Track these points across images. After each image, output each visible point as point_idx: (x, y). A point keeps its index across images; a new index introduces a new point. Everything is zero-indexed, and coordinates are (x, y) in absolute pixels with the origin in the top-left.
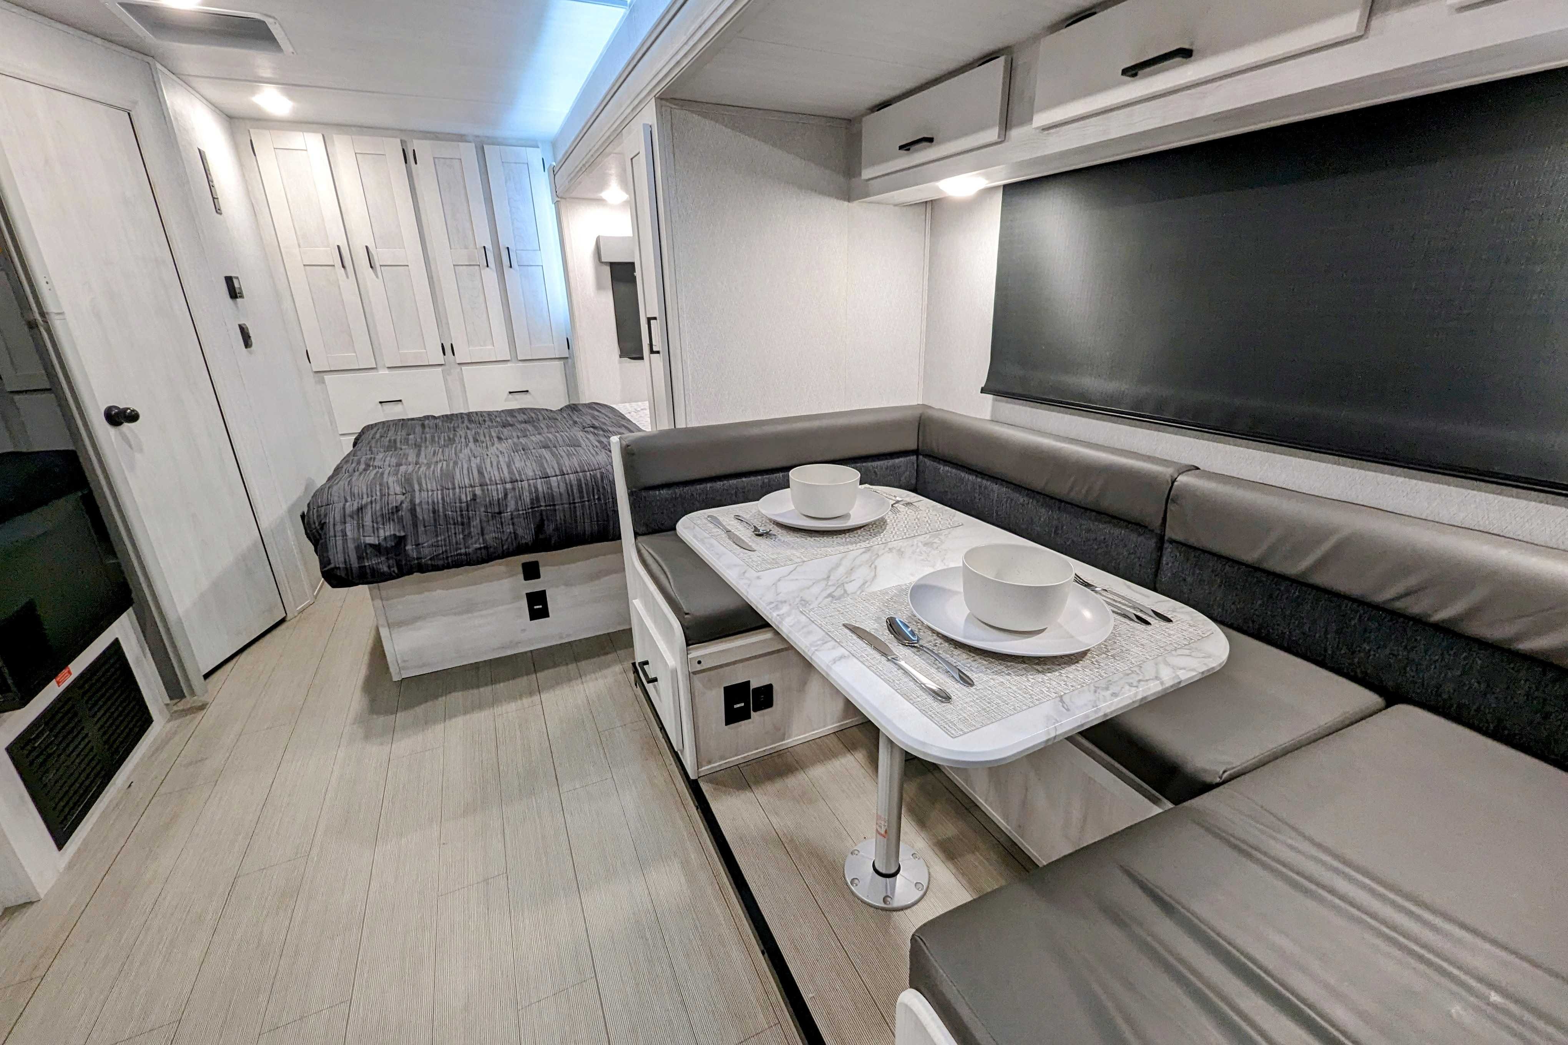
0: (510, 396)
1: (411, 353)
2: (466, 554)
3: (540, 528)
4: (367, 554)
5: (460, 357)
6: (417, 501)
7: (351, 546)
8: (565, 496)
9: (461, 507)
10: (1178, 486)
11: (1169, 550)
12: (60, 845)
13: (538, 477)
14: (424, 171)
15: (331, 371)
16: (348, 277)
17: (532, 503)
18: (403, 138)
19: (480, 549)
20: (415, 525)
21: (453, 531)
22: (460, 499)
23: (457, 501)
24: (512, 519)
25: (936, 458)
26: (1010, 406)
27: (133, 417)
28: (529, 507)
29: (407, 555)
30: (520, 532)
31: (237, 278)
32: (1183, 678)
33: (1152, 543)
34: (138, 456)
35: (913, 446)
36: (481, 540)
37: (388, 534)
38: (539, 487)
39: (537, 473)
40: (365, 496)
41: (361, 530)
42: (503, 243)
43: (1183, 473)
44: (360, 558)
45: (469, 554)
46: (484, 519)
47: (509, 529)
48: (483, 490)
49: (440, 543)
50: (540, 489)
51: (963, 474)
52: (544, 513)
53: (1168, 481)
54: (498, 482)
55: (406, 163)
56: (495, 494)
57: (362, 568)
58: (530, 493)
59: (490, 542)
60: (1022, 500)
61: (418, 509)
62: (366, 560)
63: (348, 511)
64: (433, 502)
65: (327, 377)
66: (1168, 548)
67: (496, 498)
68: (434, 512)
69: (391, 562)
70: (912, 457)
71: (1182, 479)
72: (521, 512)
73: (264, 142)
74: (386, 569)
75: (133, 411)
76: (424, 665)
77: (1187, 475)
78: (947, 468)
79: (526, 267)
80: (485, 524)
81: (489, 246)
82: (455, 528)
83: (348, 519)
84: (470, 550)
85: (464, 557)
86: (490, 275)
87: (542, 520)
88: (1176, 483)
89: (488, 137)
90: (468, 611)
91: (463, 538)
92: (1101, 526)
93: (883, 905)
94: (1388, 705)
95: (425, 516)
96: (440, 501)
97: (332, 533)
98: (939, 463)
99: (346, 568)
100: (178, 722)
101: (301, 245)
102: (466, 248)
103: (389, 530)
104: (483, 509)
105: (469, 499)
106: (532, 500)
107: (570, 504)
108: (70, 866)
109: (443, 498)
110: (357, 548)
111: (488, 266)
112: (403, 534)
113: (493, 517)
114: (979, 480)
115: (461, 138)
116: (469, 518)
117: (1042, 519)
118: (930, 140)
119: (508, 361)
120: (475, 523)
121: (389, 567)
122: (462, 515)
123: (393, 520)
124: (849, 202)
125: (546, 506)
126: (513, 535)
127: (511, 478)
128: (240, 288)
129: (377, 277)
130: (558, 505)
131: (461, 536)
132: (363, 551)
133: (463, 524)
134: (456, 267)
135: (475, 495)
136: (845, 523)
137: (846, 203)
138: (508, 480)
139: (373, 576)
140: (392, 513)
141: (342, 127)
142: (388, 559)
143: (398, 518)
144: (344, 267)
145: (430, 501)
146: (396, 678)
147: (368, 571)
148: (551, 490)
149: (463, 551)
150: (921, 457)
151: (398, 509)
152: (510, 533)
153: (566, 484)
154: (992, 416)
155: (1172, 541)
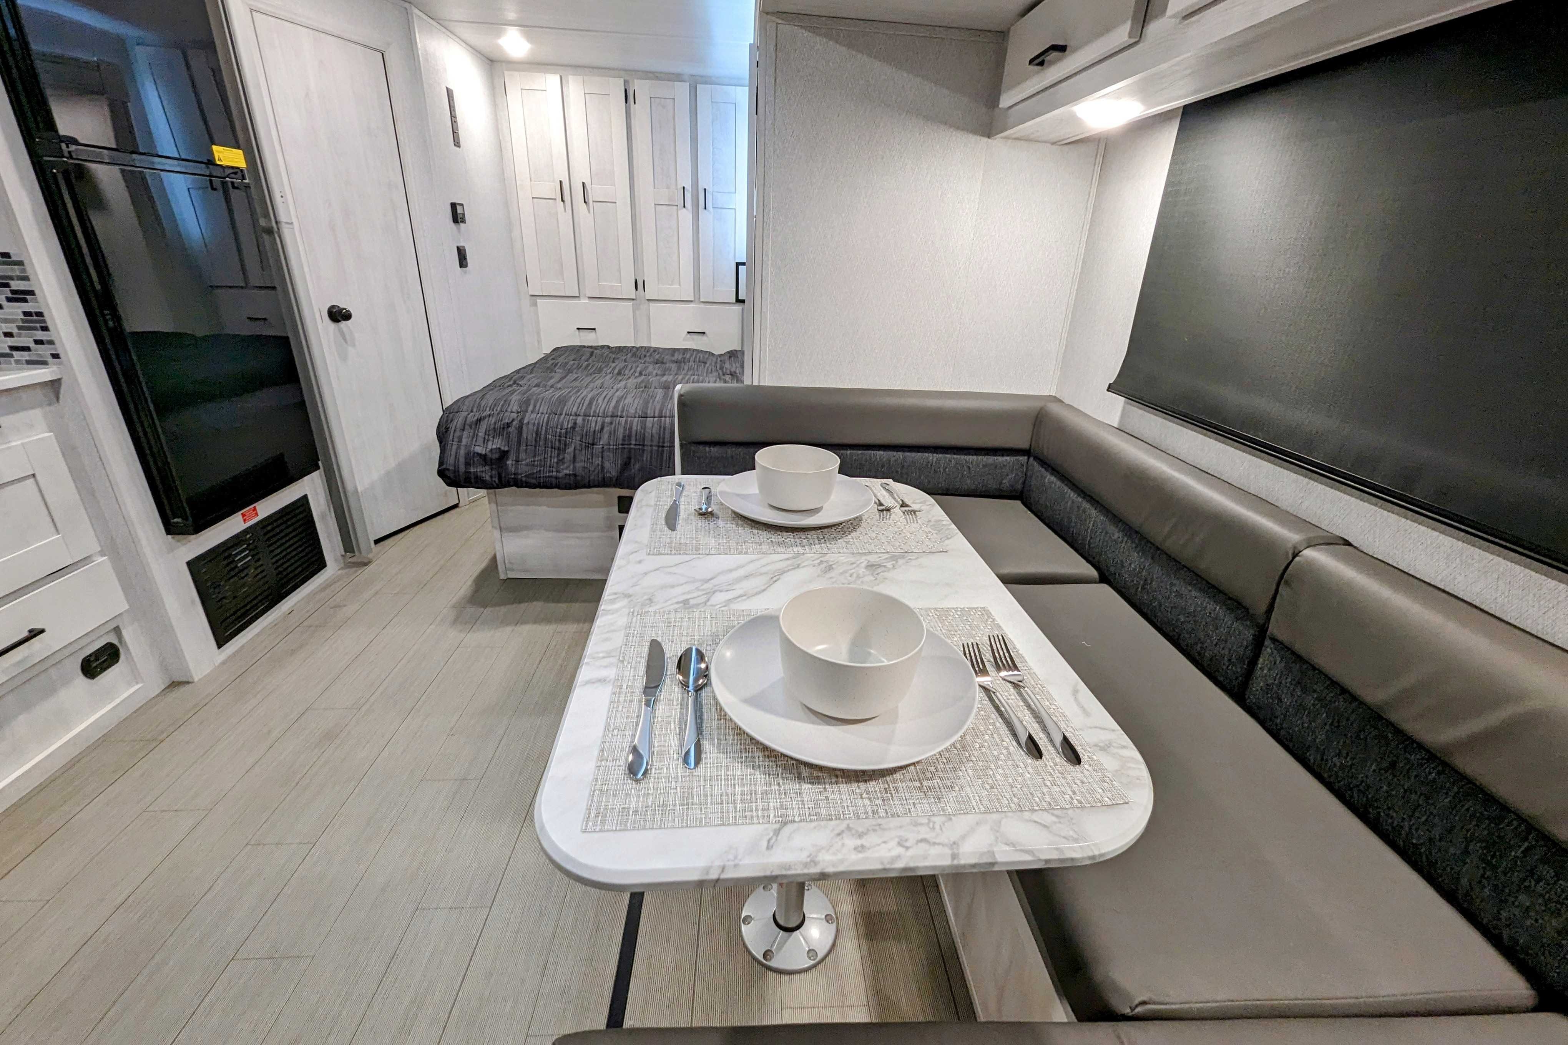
0: (689, 336)
1: (609, 286)
2: (556, 478)
3: (626, 465)
4: (474, 461)
5: (650, 293)
6: (525, 421)
7: (462, 452)
8: (656, 437)
9: (560, 433)
10: (1299, 562)
11: (1269, 650)
12: (220, 646)
13: (637, 415)
14: (640, 110)
15: (542, 296)
16: (565, 211)
17: (624, 440)
18: (627, 78)
19: (570, 475)
20: (519, 442)
21: (549, 455)
22: (562, 426)
23: (559, 427)
24: (602, 452)
25: (1045, 463)
26: (1141, 412)
27: (347, 316)
28: (621, 442)
29: (507, 469)
30: (607, 465)
31: (462, 205)
32: (1000, 858)
33: (1248, 634)
34: (350, 349)
35: (1025, 445)
36: (572, 467)
37: (494, 447)
38: (635, 424)
39: (638, 411)
40: (488, 409)
41: (475, 439)
42: (702, 185)
43: (1315, 545)
44: (467, 464)
45: (559, 478)
46: (578, 447)
47: (598, 461)
48: (584, 420)
49: (536, 463)
50: (634, 428)
51: (1066, 489)
52: (633, 451)
53: (1287, 553)
54: (600, 415)
55: (626, 102)
56: (593, 425)
57: (467, 473)
58: (625, 430)
59: (580, 471)
60: (1116, 536)
61: (524, 428)
62: (472, 467)
63: (468, 422)
64: (538, 424)
65: (539, 301)
66: (1268, 648)
67: (592, 430)
68: (537, 434)
69: (493, 472)
70: (1021, 458)
71: (1309, 553)
72: (612, 447)
73: (515, 83)
74: (488, 478)
75: (349, 311)
76: (525, 571)
77: (1319, 551)
78: (1053, 478)
79: (720, 210)
80: (577, 452)
81: (689, 187)
82: (551, 452)
83: (467, 427)
84: (560, 475)
85: (554, 480)
86: (686, 216)
87: (629, 458)
88: (1297, 559)
89: (702, 76)
90: (565, 531)
91: (557, 463)
92: (1193, 593)
93: (761, 958)
94: (1539, 1008)
95: (529, 437)
96: (544, 425)
97: (451, 438)
98: (1047, 470)
99: (455, 472)
100: (347, 570)
101: (532, 179)
102: (668, 188)
103: (497, 443)
104: (578, 438)
105: (569, 426)
106: (624, 437)
107: (659, 447)
108: (224, 663)
109: (548, 421)
110: (467, 454)
111: (684, 206)
112: (506, 449)
113: (587, 447)
114: (1080, 500)
115: (678, 77)
116: (565, 445)
117: (1133, 566)
118: (1062, 49)
119: (692, 301)
120: (569, 450)
121: (491, 477)
122: (560, 441)
123: (503, 435)
124: (989, 137)
125: (635, 445)
126: (600, 467)
127: (613, 413)
128: (464, 214)
129: (589, 212)
130: (647, 445)
131: (556, 460)
132: (471, 458)
133: (559, 449)
134: (657, 206)
135: (575, 423)
136: (802, 520)
137: (985, 140)
138: (610, 414)
139: (476, 482)
140: (504, 428)
141: (578, 68)
142: (492, 469)
143: (507, 434)
144: (562, 200)
145: (536, 422)
146: (502, 577)
147: (472, 477)
148: (645, 430)
149: (554, 474)
150: (1032, 459)
151: (508, 425)
152: (598, 465)
153: (660, 427)
154: (1120, 422)
155: (1274, 640)
